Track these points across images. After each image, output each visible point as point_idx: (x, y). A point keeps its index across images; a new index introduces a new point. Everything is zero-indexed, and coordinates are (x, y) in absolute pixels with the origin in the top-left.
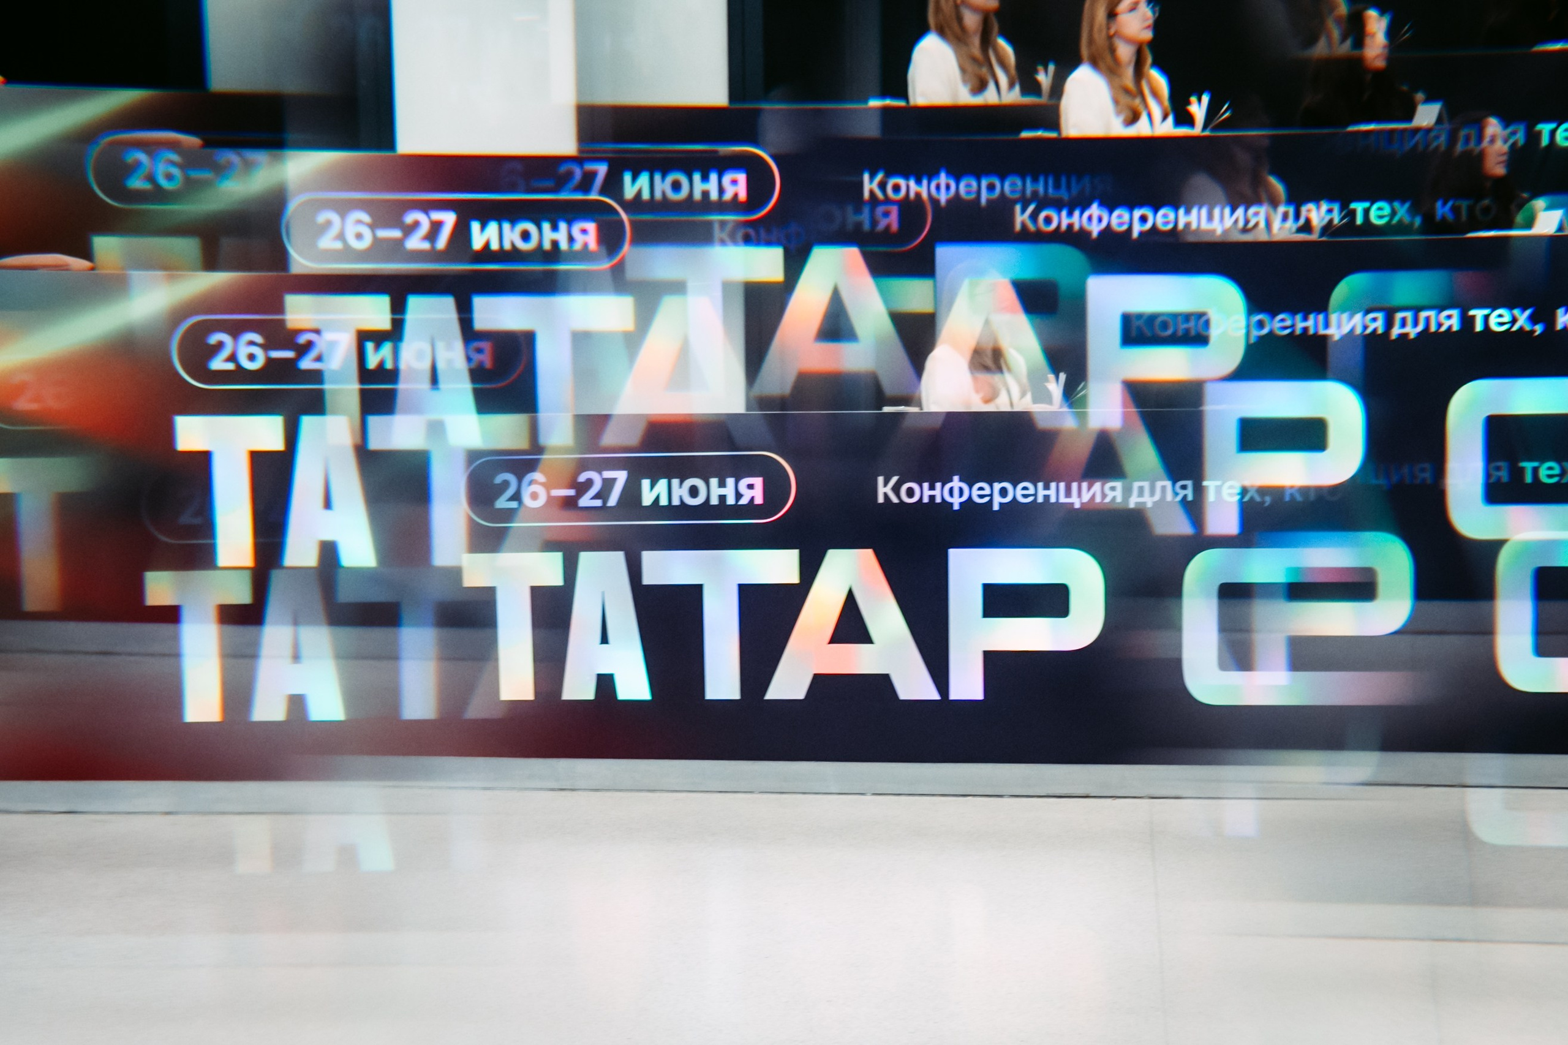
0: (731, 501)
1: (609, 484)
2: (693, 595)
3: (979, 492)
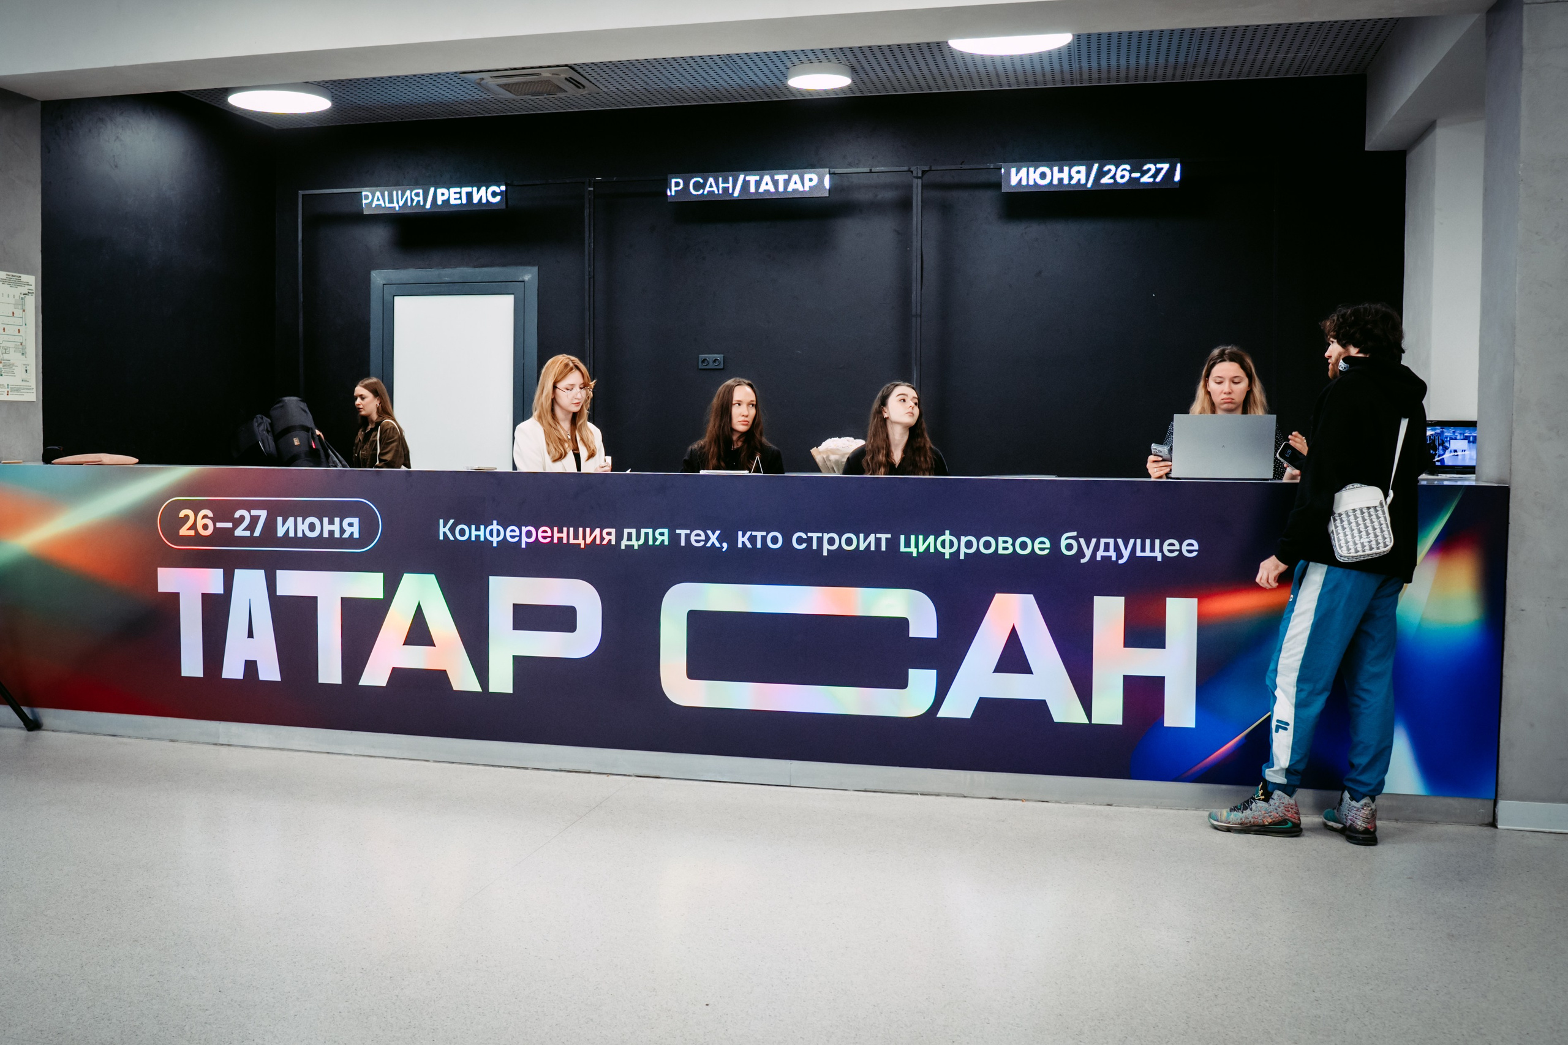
0: (337, 535)
1: (255, 520)
2: (310, 603)
3: (511, 533)
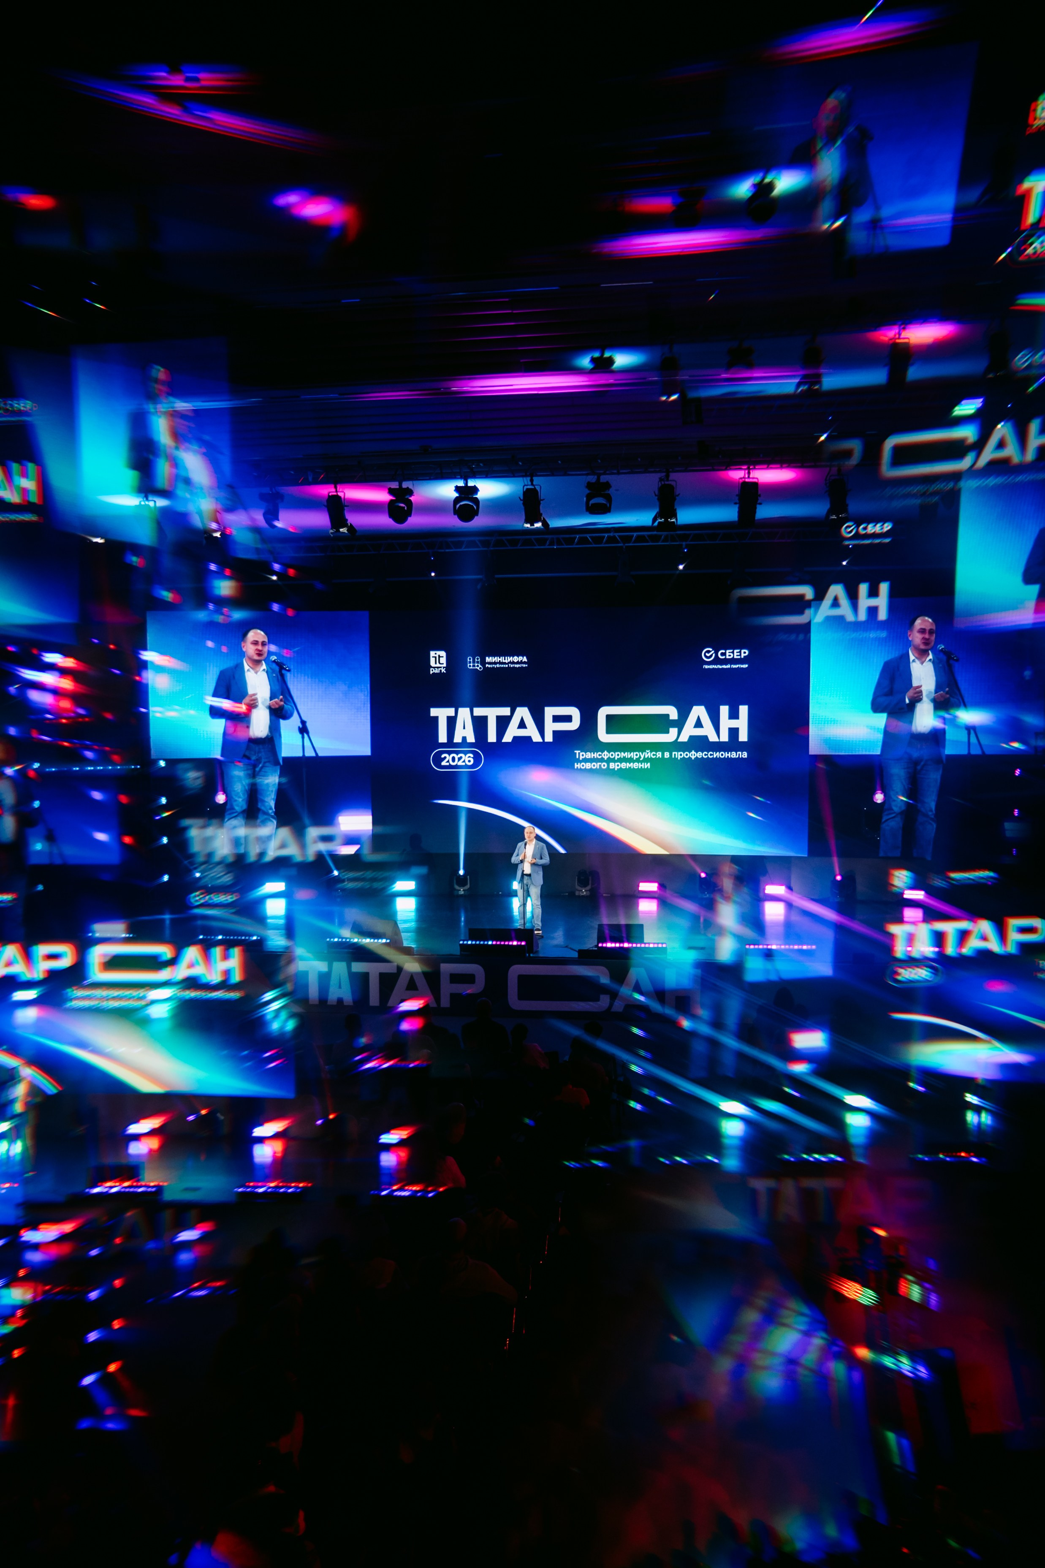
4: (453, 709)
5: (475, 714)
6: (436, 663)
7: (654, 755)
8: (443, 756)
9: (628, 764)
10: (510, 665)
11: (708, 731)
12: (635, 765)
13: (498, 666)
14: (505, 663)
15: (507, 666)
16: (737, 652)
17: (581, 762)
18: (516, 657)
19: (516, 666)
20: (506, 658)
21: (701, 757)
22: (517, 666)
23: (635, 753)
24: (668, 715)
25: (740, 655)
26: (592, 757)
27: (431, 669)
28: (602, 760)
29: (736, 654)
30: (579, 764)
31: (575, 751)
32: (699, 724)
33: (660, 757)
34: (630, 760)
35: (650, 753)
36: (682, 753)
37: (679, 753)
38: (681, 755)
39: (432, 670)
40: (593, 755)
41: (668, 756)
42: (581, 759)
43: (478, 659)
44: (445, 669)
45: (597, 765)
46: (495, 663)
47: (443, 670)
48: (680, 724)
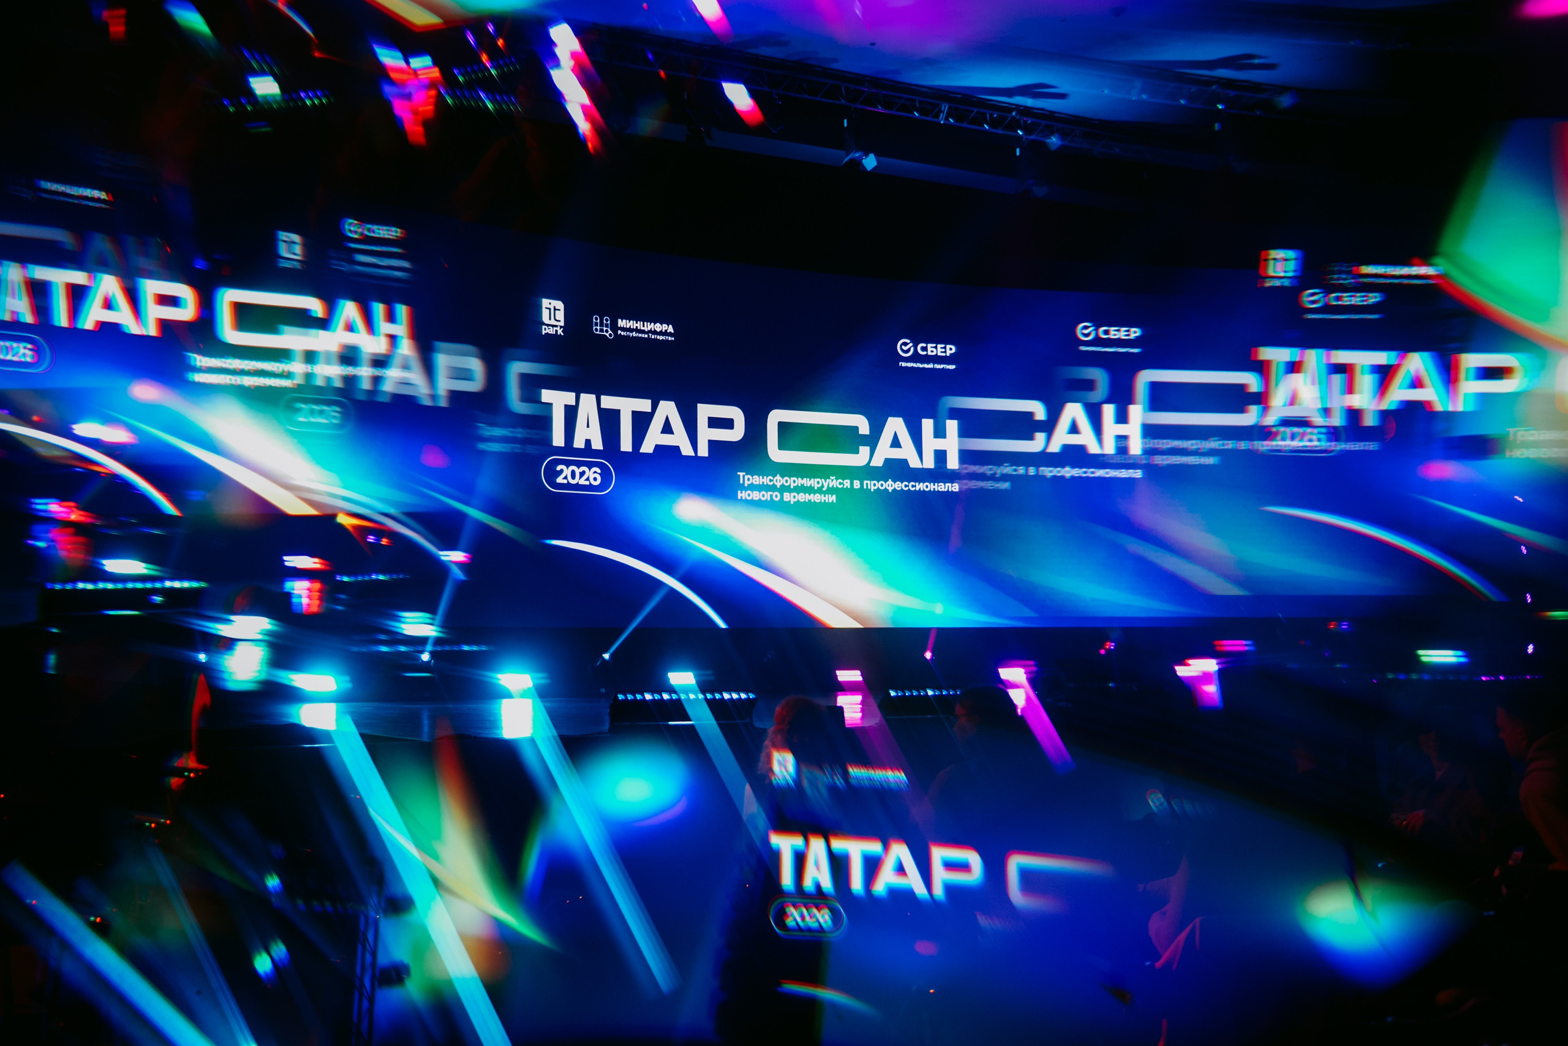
4: (573, 394)
5: (603, 406)
6: (550, 319)
7: (840, 484)
8: (559, 468)
9: (807, 495)
10: (650, 335)
11: (907, 452)
12: (817, 498)
13: (634, 334)
14: (643, 332)
15: (646, 336)
16: (941, 348)
17: (746, 489)
18: (658, 325)
19: (658, 337)
20: (645, 323)
21: (900, 488)
22: (661, 338)
23: (816, 480)
24: (856, 428)
25: (945, 352)
26: (761, 483)
27: (544, 327)
28: (773, 488)
29: (940, 350)
30: (744, 492)
31: (738, 473)
32: (896, 443)
33: (849, 487)
34: (810, 490)
35: (835, 480)
36: (875, 482)
37: (873, 482)
38: (875, 485)
39: (545, 329)
40: (762, 480)
41: (859, 486)
42: (746, 485)
43: (607, 320)
44: (562, 329)
45: (766, 496)
46: (630, 330)
47: (560, 332)
48: (872, 440)
